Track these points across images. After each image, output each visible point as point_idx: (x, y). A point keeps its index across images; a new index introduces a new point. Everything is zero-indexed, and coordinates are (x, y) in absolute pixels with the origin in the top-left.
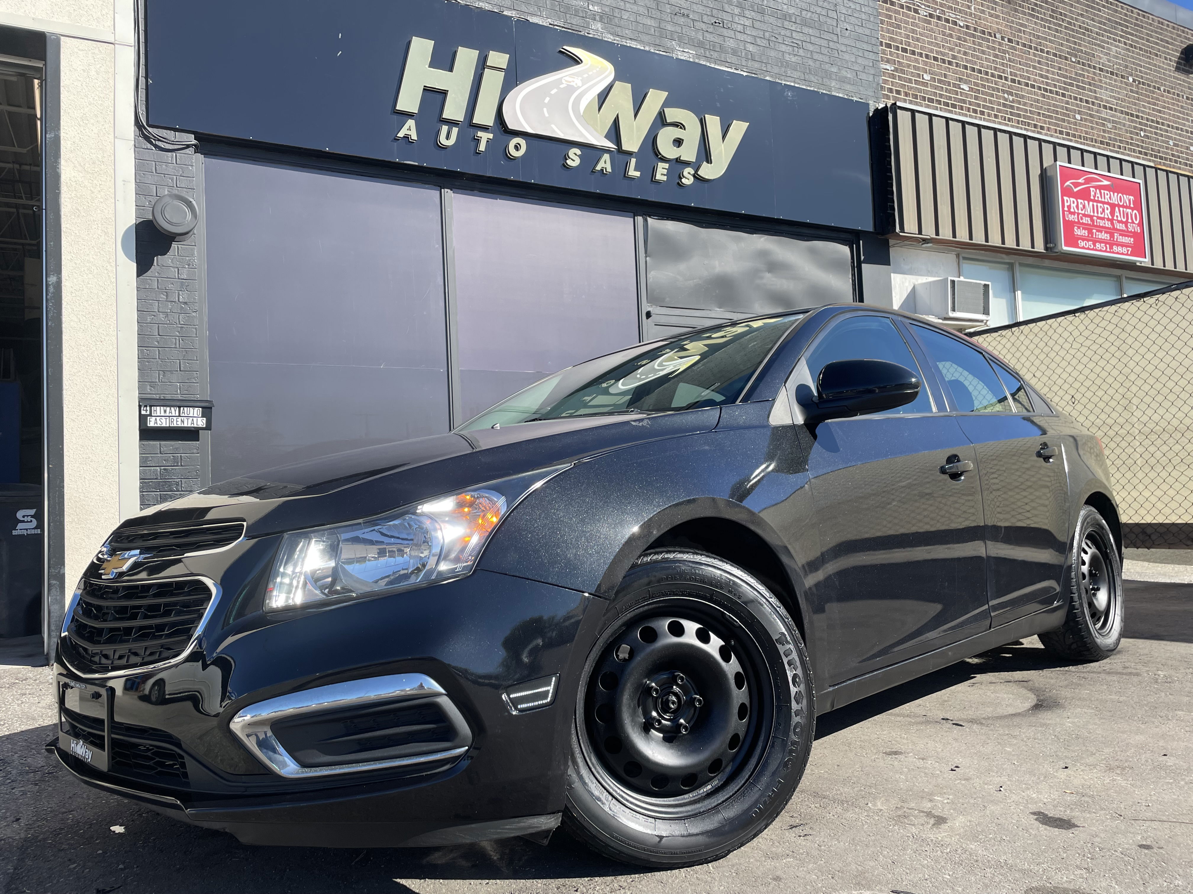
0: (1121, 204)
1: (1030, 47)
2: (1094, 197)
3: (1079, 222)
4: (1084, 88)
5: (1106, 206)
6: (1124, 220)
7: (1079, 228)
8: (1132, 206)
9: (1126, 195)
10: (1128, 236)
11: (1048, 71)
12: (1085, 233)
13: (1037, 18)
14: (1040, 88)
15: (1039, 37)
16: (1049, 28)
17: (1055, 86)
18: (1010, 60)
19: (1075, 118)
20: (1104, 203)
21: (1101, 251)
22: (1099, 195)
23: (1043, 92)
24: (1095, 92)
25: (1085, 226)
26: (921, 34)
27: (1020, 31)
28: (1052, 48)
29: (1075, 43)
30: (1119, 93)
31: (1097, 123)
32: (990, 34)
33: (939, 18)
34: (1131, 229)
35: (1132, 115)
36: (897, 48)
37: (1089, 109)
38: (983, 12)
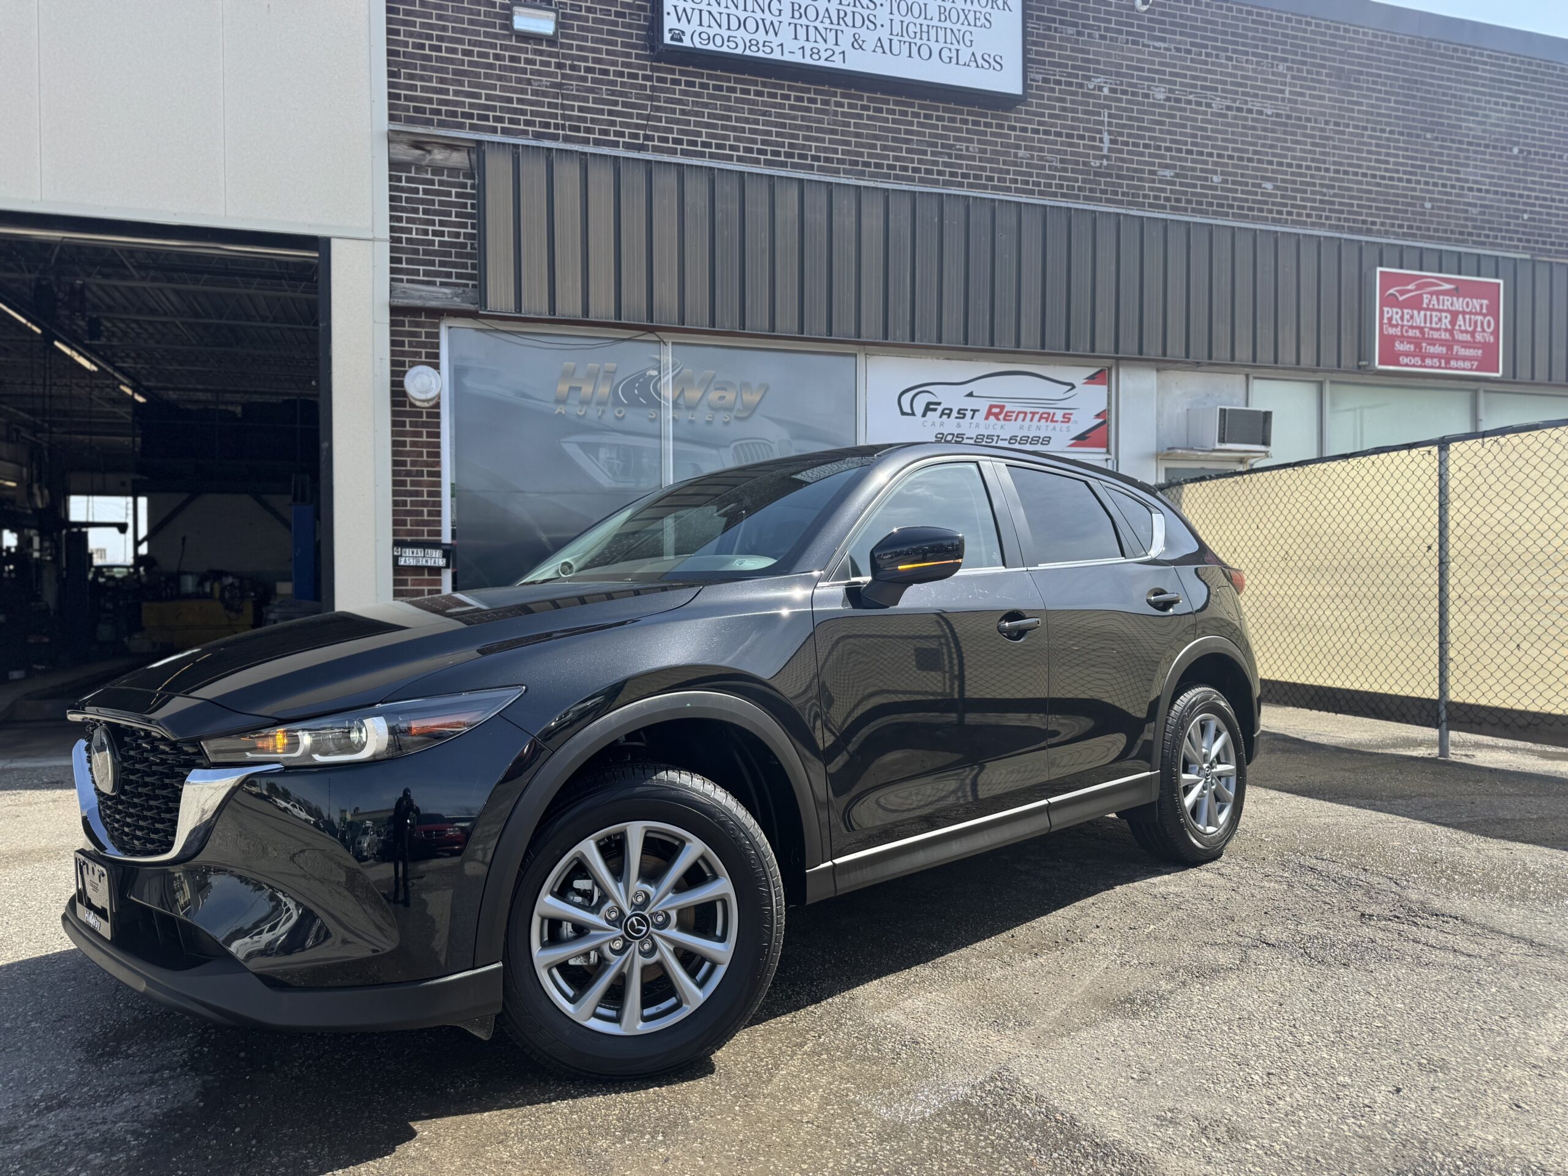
0: (1468, 310)
1: (1365, 128)
2: (1428, 305)
3: (1402, 336)
4: (1441, 170)
5: (1444, 314)
6: (1470, 329)
7: (1402, 342)
8: (1484, 311)
9: (1477, 298)
10: (1474, 348)
11: (1388, 155)
12: (1410, 348)
13: (1380, 91)
14: (1374, 176)
15: (1379, 115)
16: (1396, 102)
17: (1397, 171)
18: (1334, 147)
19: (1422, 206)
20: (1441, 311)
21: (1432, 367)
22: (1435, 302)
23: (1378, 180)
24: (1458, 172)
25: (1410, 340)
26: (1213, 131)
27: (1353, 111)
28: (1398, 125)
29: (1433, 115)
30: (1495, 169)
31: (1456, 210)
32: (1308, 120)
33: (1239, 110)
34: (1479, 337)
35: (1513, 195)
36: (1180, 151)
37: (1446, 194)
38: (1302, 95)
